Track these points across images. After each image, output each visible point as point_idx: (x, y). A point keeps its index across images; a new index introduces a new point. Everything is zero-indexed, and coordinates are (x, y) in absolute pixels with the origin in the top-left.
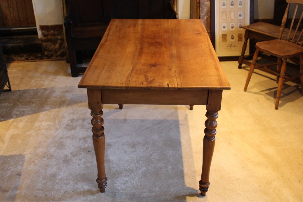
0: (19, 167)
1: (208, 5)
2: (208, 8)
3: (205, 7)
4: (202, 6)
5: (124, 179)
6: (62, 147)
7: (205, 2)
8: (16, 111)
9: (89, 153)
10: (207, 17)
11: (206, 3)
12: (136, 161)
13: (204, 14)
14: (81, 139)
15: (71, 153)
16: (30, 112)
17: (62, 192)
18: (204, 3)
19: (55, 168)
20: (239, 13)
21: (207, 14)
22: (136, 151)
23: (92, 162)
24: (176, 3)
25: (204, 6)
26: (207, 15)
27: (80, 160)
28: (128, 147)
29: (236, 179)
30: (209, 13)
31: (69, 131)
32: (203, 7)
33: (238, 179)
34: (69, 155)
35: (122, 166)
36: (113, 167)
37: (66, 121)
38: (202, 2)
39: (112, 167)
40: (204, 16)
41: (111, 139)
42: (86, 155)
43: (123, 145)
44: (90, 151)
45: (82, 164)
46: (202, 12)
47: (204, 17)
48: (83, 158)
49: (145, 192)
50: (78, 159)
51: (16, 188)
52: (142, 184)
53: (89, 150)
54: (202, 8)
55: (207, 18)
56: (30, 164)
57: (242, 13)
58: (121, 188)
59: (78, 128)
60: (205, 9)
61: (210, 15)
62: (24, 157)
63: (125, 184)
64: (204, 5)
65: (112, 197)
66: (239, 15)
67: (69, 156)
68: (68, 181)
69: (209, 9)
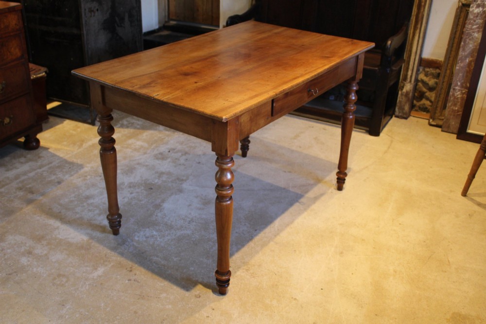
0: (67, 176)
1: (477, 38)
2: (475, 44)
3: (471, 42)
4: (466, 38)
5: (153, 232)
7: (474, 32)
8: (127, 121)
9: (149, 190)
11: (476, 35)
12: (190, 219)
13: (466, 53)
14: (157, 173)
16: (138, 127)
17: (78, 216)
18: (471, 35)
19: (97, 191)
21: (471, 54)
22: (203, 209)
23: (141, 201)
24: (419, 26)
25: (470, 40)
28: (200, 201)
29: (292, 298)
30: (476, 54)
31: (155, 160)
32: (468, 40)
33: (295, 299)
34: (126, 184)
36: (157, 216)
37: (163, 148)
38: (467, 32)
39: (155, 214)
40: (466, 57)
41: (190, 185)
42: (143, 191)
43: (197, 197)
44: (152, 189)
45: (128, 198)
46: (464, 50)
47: (466, 59)
48: (137, 192)
49: (157, 257)
51: (43, 194)
52: (166, 246)
53: (152, 187)
54: (465, 43)
55: (470, 62)
56: (80, 178)
58: (138, 240)
59: (169, 160)
60: (471, 46)
61: (476, 57)
62: (83, 168)
63: (146, 237)
64: (471, 37)
65: (118, 244)
68: (95, 208)
69: (478, 47)
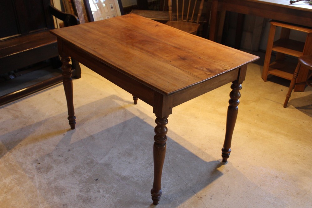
1: (81, 2)
2: (82, 5)
3: (80, 5)
4: (77, 4)
6: (63, 191)
9: (97, 181)
10: (84, 14)
13: (81, 12)
14: (72, 174)
15: (81, 191)
18: (78, 1)
20: (110, 5)
21: (83, 11)
22: (137, 157)
23: (113, 187)
26: (84, 13)
27: (99, 192)
28: (126, 157)
30: (85, 11)
31: (49, 173)
35: (142, 175)
36: (137, 180)
37: (30, 166)
38: (75, 0)
39: (135, 181)
40: (81, 14)
41: (101, 159)
42: (98, 184)
43: (119, 158)
44: (97, 179)
45: (105, 194)
46: (79, 11)
47: (82, 16)
48: (99, 188)
49: (187, 184)
50: (96, 192)
53: (94, 179)
54: (77, 7)
55: (84, 16)
57: (112, 4)
59: (53, 165)
60: (81, 7)
61: (86, 13)
64: (79, 3)
65: (169, 203)
66: (111, 7)
67: (82, 195)
69: (84, 7)
